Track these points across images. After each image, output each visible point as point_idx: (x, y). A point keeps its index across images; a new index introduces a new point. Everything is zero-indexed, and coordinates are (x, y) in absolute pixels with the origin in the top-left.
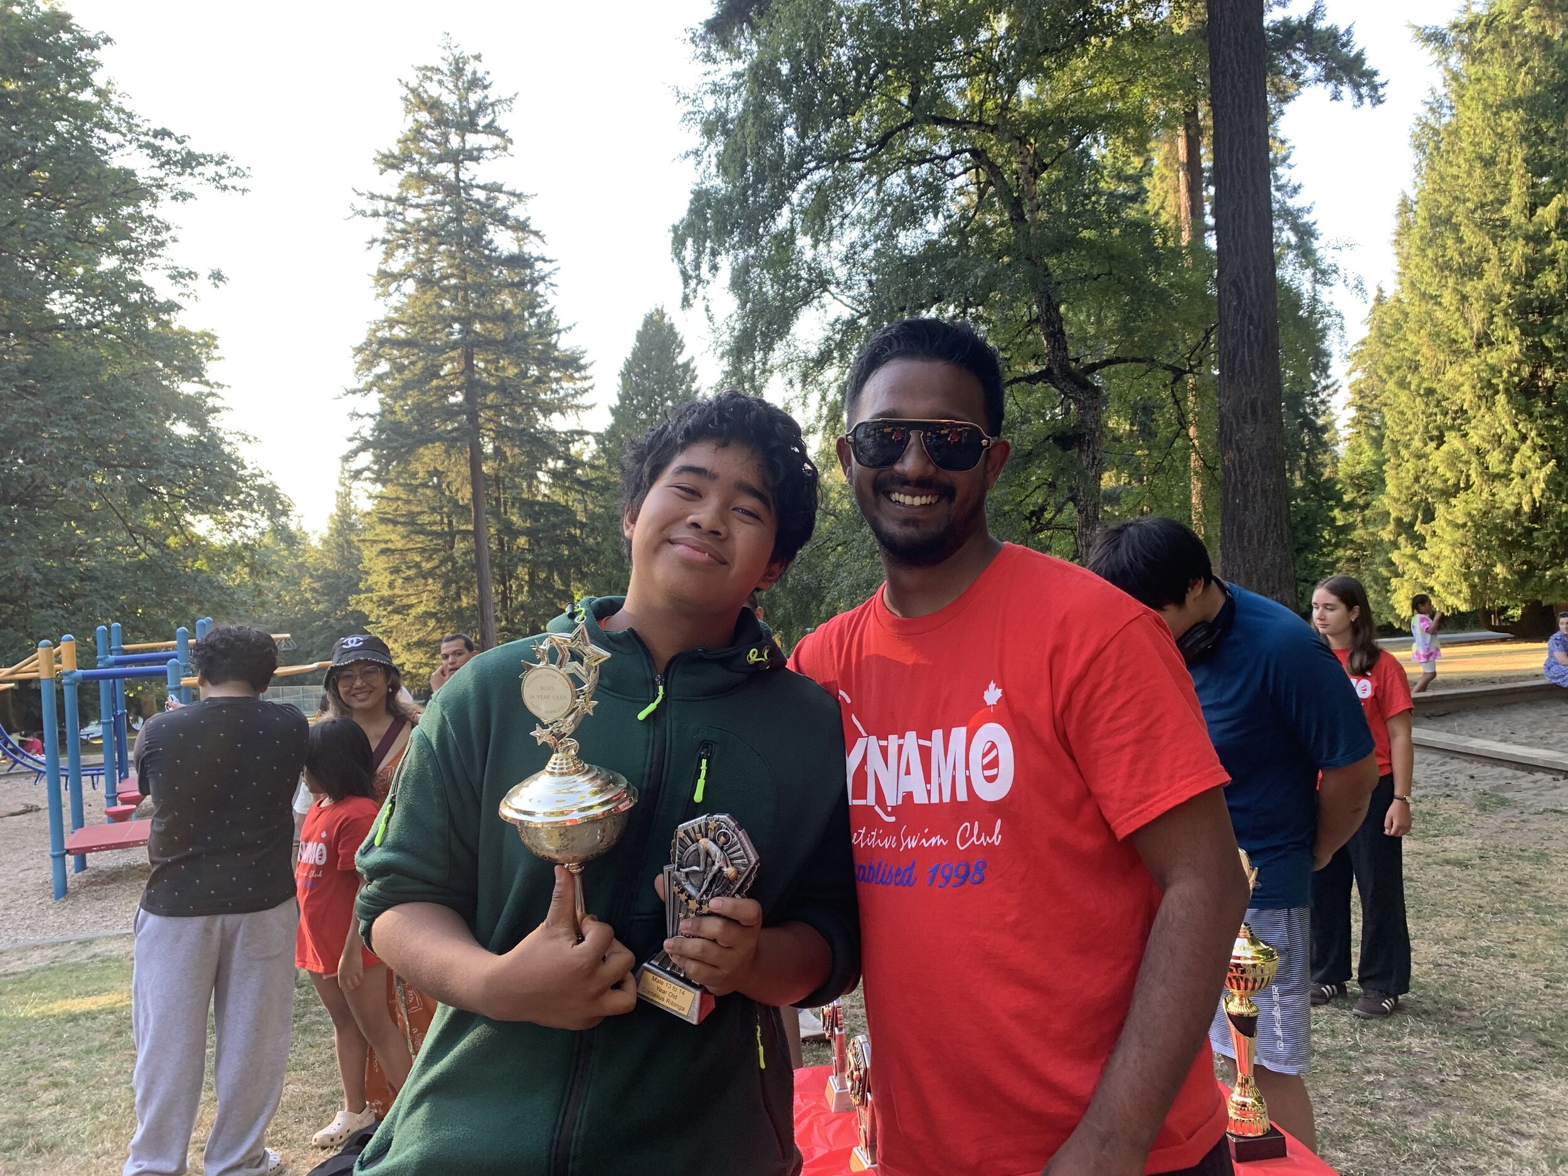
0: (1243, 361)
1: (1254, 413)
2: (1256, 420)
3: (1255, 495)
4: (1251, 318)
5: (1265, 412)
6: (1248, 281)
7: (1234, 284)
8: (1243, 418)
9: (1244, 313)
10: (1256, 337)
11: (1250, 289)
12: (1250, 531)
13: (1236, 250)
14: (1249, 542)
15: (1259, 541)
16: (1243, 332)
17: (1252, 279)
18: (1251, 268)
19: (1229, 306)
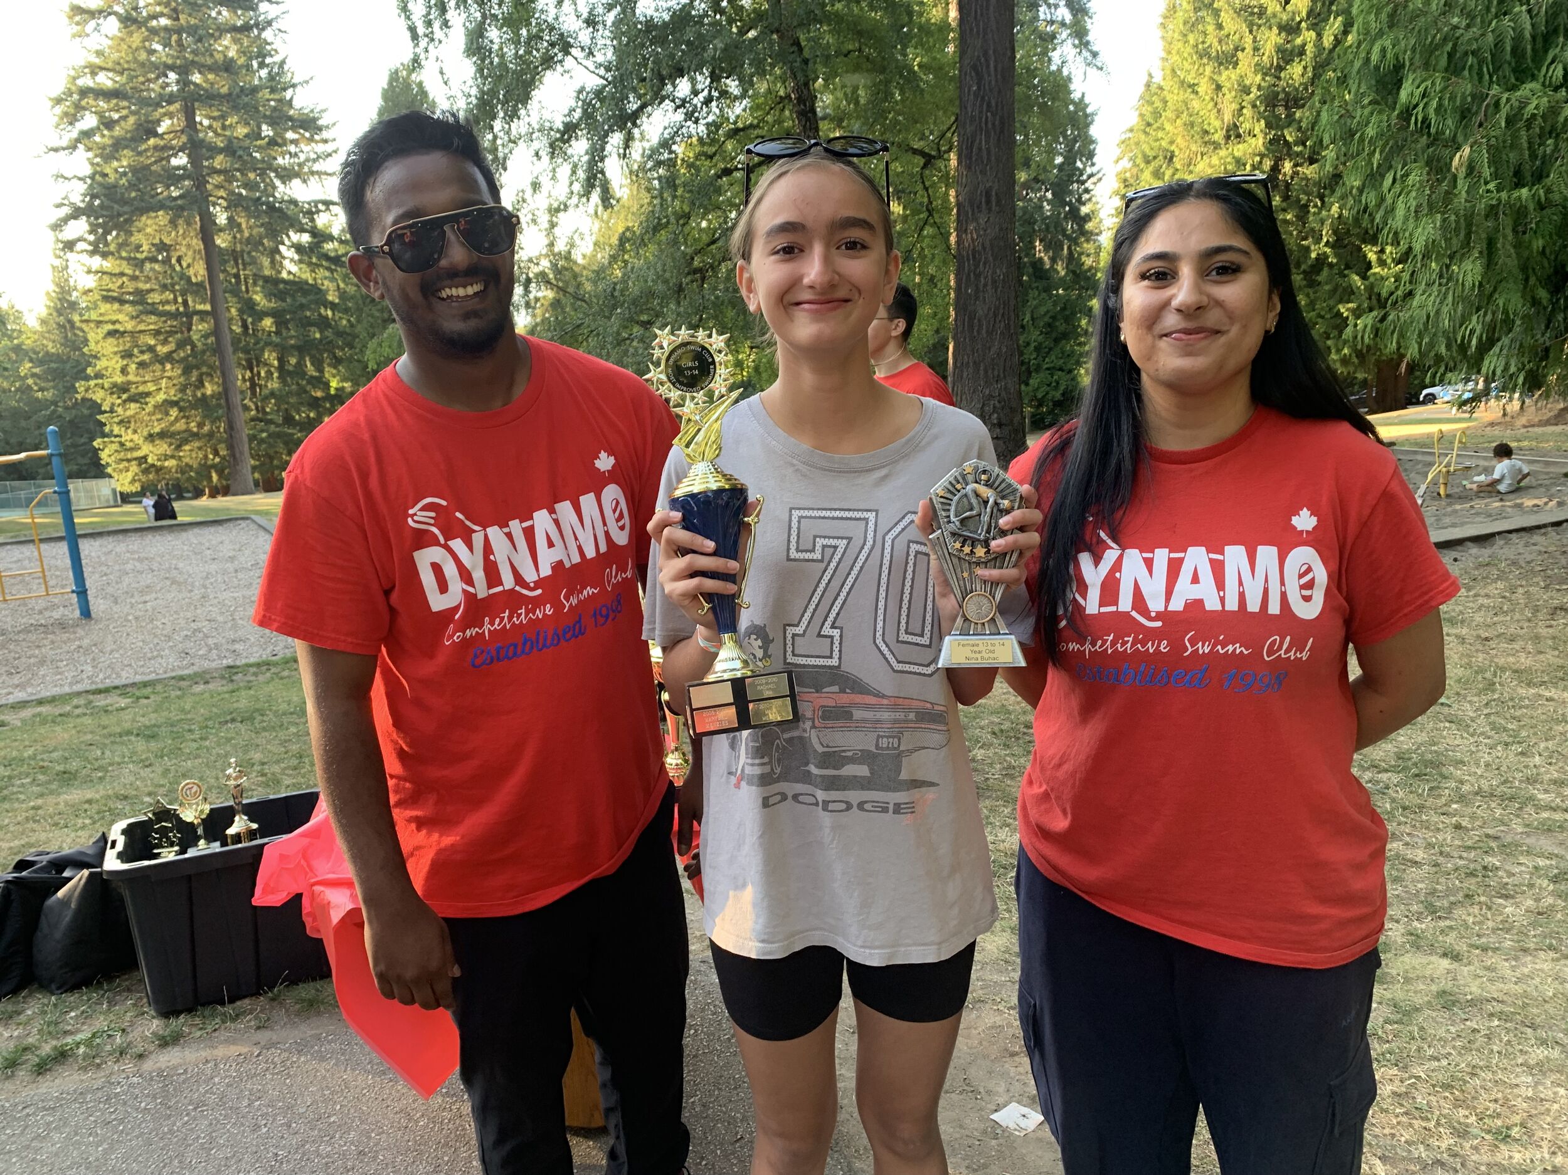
0: (980, 149)
1: (988, 202)
2: (990, 210)
3: (985, 285)
4: (989, 105)
5: (998, 202)
6: (988, 66)
7: (974, 68)
8: (978, 207)
9: (983, 98)
10: (993, 124)
11: (989, 75)
12: (979, 320)
13: (978, 32)
14: (978, 332)
15: (987, 332)
16: (980, 118)
17: (992, 65)
18: (991, 52)
19: (969, 91)
